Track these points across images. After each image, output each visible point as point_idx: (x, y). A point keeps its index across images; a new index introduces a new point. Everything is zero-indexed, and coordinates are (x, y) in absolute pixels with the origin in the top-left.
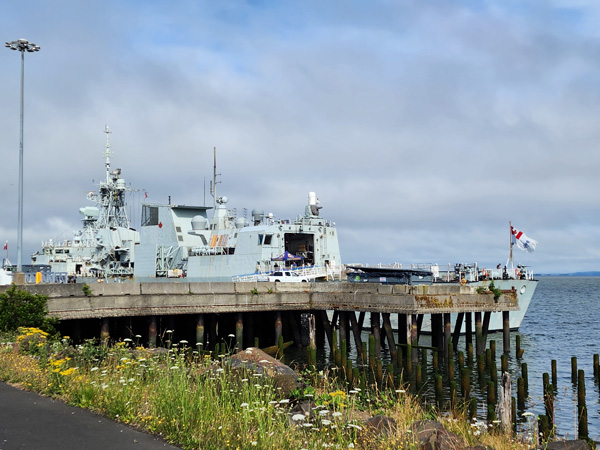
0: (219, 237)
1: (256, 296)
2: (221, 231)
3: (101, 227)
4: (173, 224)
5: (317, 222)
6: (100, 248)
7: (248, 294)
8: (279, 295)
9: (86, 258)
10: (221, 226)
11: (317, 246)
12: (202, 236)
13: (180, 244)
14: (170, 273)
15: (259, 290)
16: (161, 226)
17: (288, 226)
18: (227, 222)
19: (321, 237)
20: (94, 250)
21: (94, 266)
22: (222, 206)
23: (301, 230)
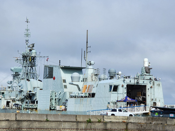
0: (88, 86)
1: (89, 124)
2: (89, 83)
3: (22, 79)
4: (61, 78)
5: (148, 77)
6: (21, 91)
7: (85, 122)
8: (106, 123)
9: (12, 98)
10: (89, 79)
11: (148, 93)
12: (77, 85)
13: (65, 90)
14: (58, 108)
15: (92, 120)
16: (54, 79)
17: (129, 80)
18: (94, 77)
19: (151, 87)
20: (18, 93)
21: (17, 102)
22: (91, 67)
23: (137, 83)
